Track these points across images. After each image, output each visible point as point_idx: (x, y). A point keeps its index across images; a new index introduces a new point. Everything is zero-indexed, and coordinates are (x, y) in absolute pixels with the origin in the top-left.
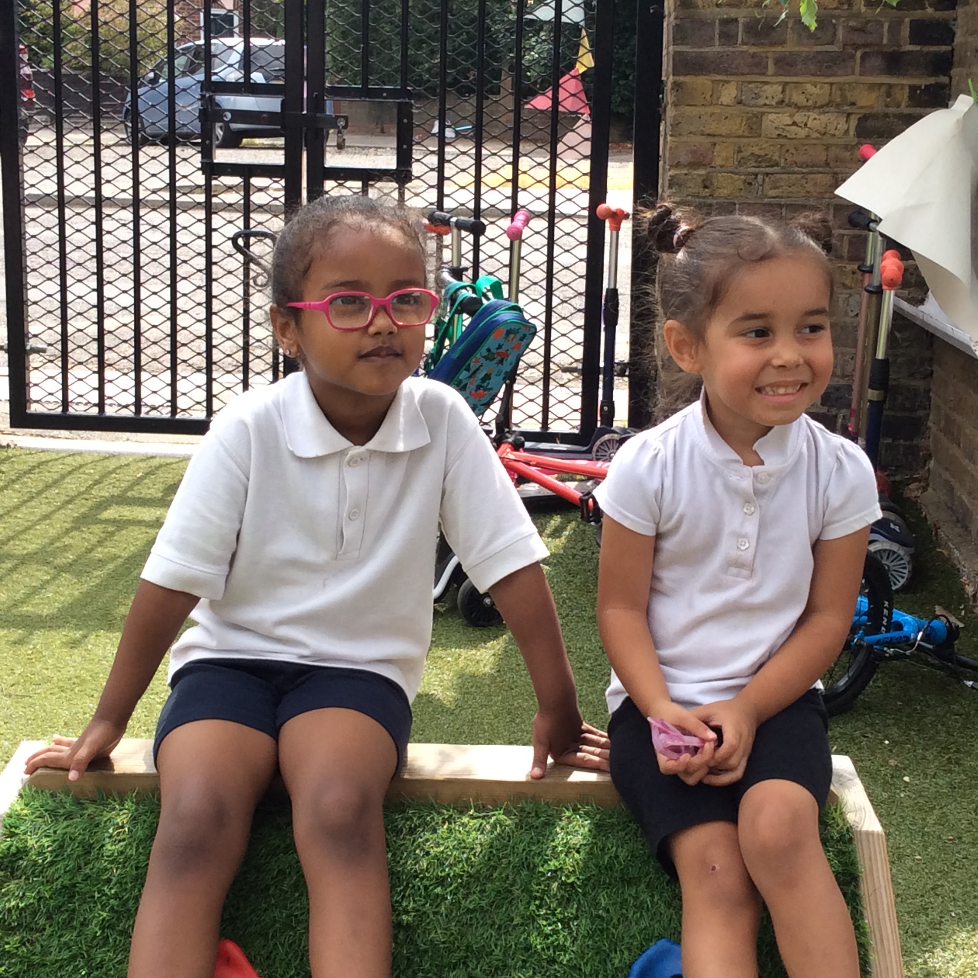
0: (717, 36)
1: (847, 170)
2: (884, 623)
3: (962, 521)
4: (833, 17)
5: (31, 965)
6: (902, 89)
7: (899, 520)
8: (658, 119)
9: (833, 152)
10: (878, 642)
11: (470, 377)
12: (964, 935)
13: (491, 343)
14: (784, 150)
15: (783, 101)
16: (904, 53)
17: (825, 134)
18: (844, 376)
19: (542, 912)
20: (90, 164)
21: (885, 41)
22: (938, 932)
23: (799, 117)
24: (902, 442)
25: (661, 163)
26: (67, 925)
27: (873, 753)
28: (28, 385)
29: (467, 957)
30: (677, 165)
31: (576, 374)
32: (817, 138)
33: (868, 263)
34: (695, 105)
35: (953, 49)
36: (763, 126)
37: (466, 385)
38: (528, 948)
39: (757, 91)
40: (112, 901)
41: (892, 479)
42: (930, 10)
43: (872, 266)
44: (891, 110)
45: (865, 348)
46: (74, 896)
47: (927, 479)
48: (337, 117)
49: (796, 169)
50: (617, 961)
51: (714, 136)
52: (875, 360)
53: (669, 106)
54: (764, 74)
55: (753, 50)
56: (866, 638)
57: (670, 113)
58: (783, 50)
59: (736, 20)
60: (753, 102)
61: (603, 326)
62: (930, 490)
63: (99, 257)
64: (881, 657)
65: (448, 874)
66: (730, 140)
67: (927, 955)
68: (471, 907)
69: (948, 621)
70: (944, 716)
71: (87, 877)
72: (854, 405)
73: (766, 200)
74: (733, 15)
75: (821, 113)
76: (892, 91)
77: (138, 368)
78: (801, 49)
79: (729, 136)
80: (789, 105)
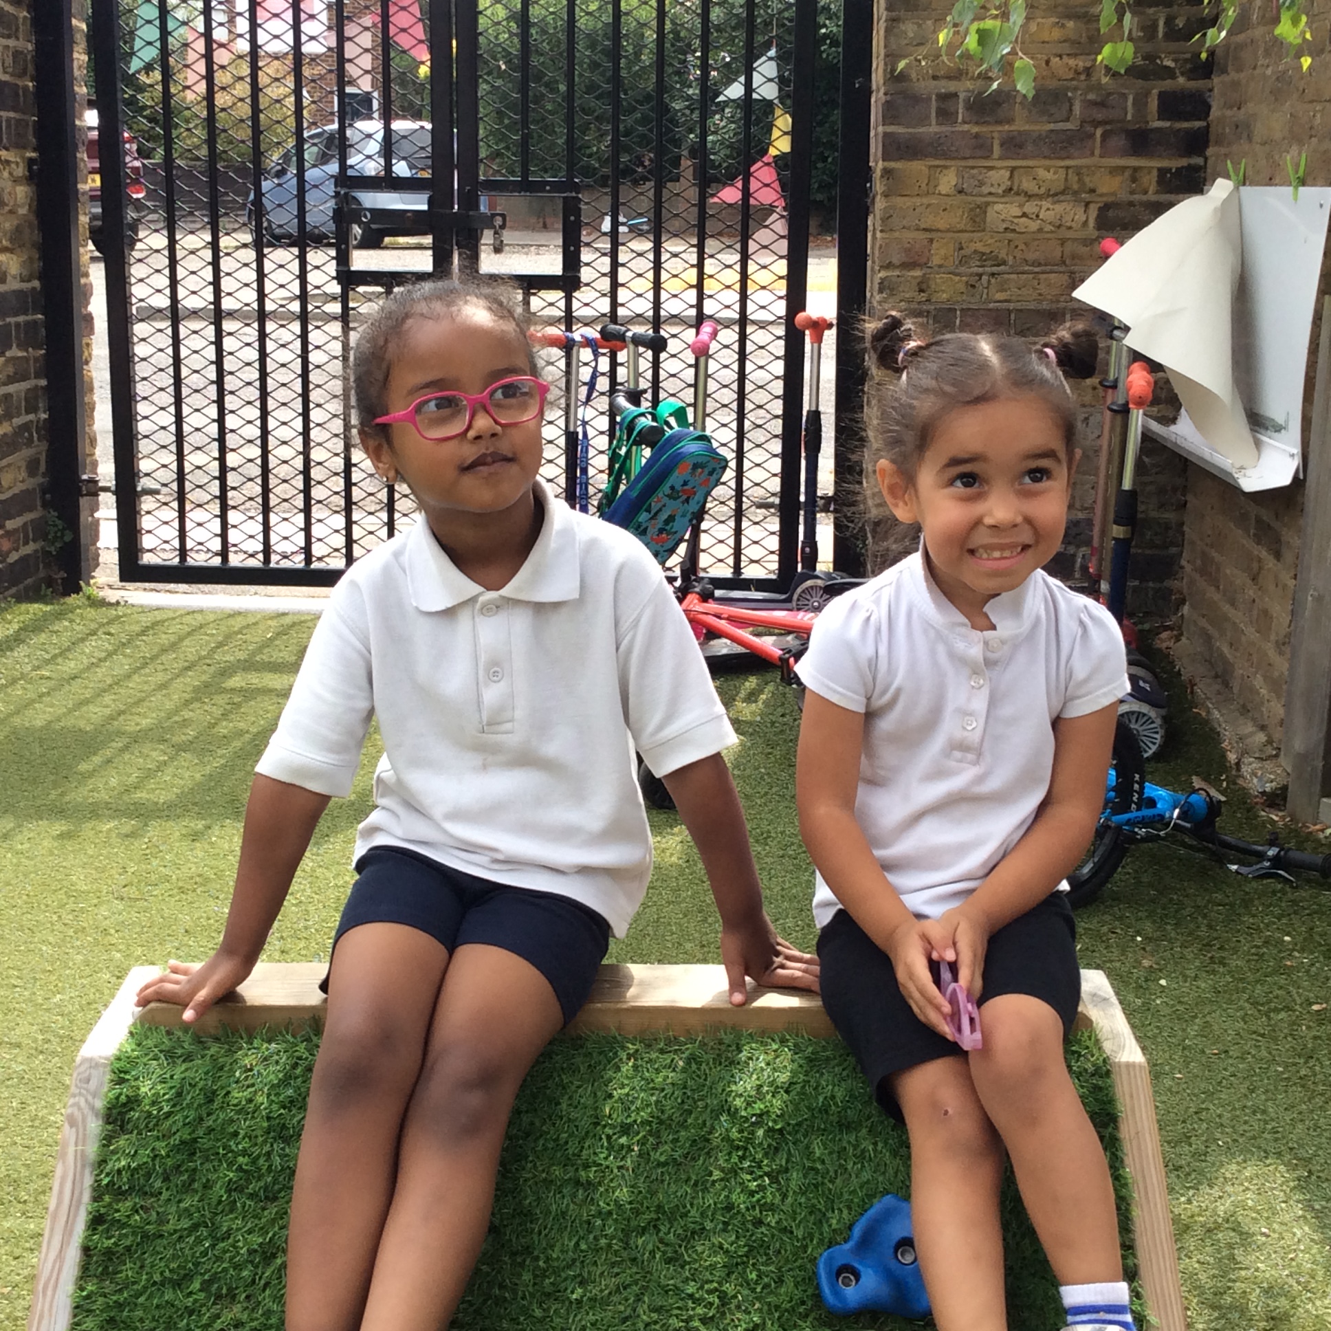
0: (933, 114)
1: (1086, 268)
2: (1135, 799)
3: (1222, 676)
4: (1068, 89)
5: (145, 1236)
6: (1149, 173)
7: (1148, 676)
8: (866, 211)
9: (1069, 248)
10: (1128, 822)
11: (651, 519)
12: (1234, 1167)
13: (675, 479)
14: (1012, 246)
15: (1011, 189)
16: (1152, 130)
17: (1059, 227)
18: (1084, 509)
19: (746, 1164)
20: (208, 274)
21: (1129, 117)
22: (1204, 1164)
23: (1030, 208)
24: (1151, 584)
25: (869, 263)
26: (187, 1188)
27: (1123, 953)
28: (140, 532)
29: (659, 1219)
30: (888, 266)
31: (772, 510)
32: (1052, 232)
33: (1112, 378)
34: (908, 196)
35: (1208, 126)
36: (988, 219)
37: (646, 529)
38: (729, 1207)
39: (980, 177)
40: (240, 1159)
41: (1140, 627)
42: (1181, 80)
43: (1116, 381)
44: (1137, 197)
45: (1108, 476)
46: (194, 1154)
47: (1180, 628)
48: (493, 215)
49: (1027, 268)
50: (834, 1221)
51: (931, 230)
52: (1120, 491)
53: (878, 198)
54: (987, 158)
55: (975, 129)
56: (1114, 818)
57: (880, 204)
58: (1013, 128)
59: (956, 95)
60: (975, 191)
61: (803, 454)
62: (1184, 639)
63: (220, 382)
64: (1132, 839)
65: (635, 1121)
66: (950, 235)
67: (1191, 1192)
68: (663, 1159)
69: (1208, 794)
70: (1206, 907)
71: (210, 1130)
72: (1096, 543)
73: (991, 305)
74: (952, 89)
75: (1054, 203)
76: (1137, 175)
77: (266, 510)
78: (1033, 127)
79: (948, 231)
80: (1018, 194)
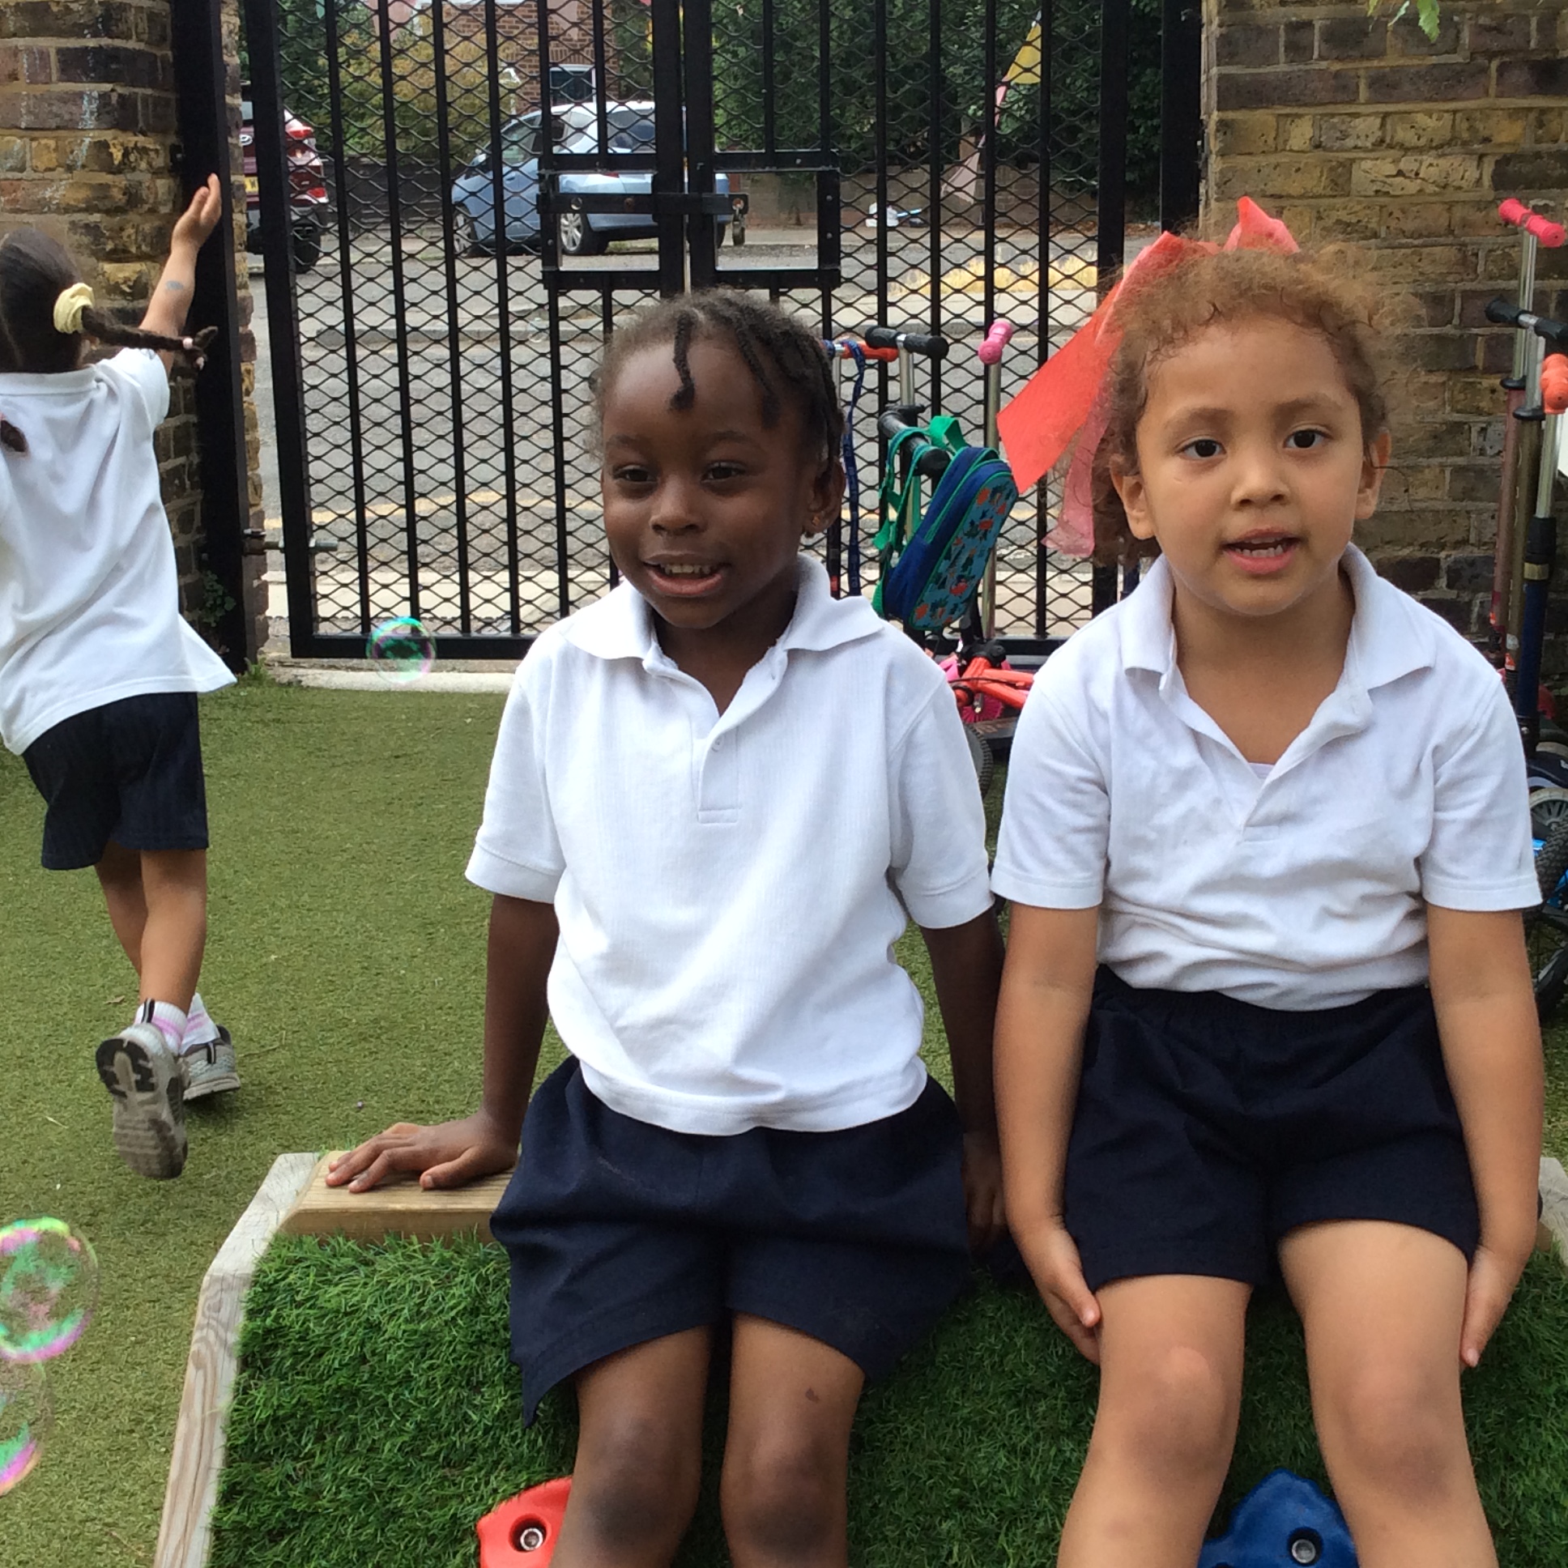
0: (1282, 49)
1: (1480, 239)
4: (1455, 10)
8: (1197, 176)
9: (1458, 213)
13: (974, 512)
14: (1385, 213)
15: (1382, 141)
17: (1444, 187)
18: (1481, 544)
20: (388, 281)
21: (1533, 44)
23: (1408, 163)
28: (314, 597)
32: (1435, 194)
33: (1517, 376)
34: (1250, 154)
36: (1354, 180)
37: (945, 580)
39: (1343, 128)
41: (1556, 692)
43: (1524, 378)
44: (1545, 146)
45: (1514, 502)
48: (732, 197)
49: (1404, 241)
51: (1281, 197)
52: (1532, 520)
53: (1213, 158)
54: (1353, 101)
55: (1337, 66)
57: (1215, 166)
58: (1383, 64)
60: (1338, 144)
63: (405, 413)
66: (1306, 202)
72: (1498, 587)
74: (1304, 17)
75: (1440, 156)
76: (1544, 118)
77: (464, 567)
78: (1409, 62)
79: (1302, 197)
80: (1391, 147)
